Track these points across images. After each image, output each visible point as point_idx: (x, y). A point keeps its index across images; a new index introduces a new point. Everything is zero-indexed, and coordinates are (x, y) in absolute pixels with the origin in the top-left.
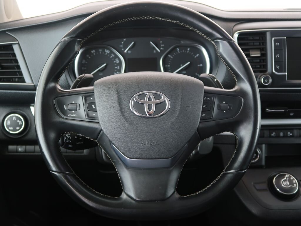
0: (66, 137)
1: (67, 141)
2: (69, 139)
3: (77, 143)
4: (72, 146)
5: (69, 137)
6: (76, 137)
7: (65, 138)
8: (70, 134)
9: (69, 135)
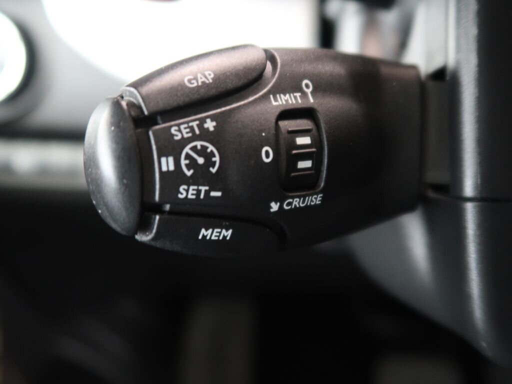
0: (173, 148)
1: (187, 192)
2: (201, 175)
3: (275, 207)
4: (228, 234)
5: (202, 152)
6: (267, 154)
7: (167, 164)
8: (210, 125)
9: (205, 135)
